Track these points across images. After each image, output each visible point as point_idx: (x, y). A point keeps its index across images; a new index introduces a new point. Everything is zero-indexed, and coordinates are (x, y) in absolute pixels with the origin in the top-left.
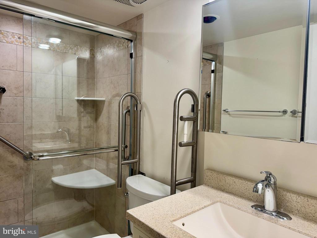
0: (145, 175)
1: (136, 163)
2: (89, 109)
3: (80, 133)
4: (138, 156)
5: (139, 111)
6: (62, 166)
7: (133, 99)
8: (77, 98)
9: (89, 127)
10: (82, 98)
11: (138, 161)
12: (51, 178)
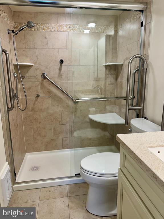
0: (147, 119)
1: (141, 109)
2: (113, 72)
3: (105, 88)
4: (142, 105)
5: (145, 69)
6: (95, 109)
7: (141, 60)
8: (104, 64)
9: (112, 84)
10: (108, 64)
11: (142, 108)
12: (88, 115)
